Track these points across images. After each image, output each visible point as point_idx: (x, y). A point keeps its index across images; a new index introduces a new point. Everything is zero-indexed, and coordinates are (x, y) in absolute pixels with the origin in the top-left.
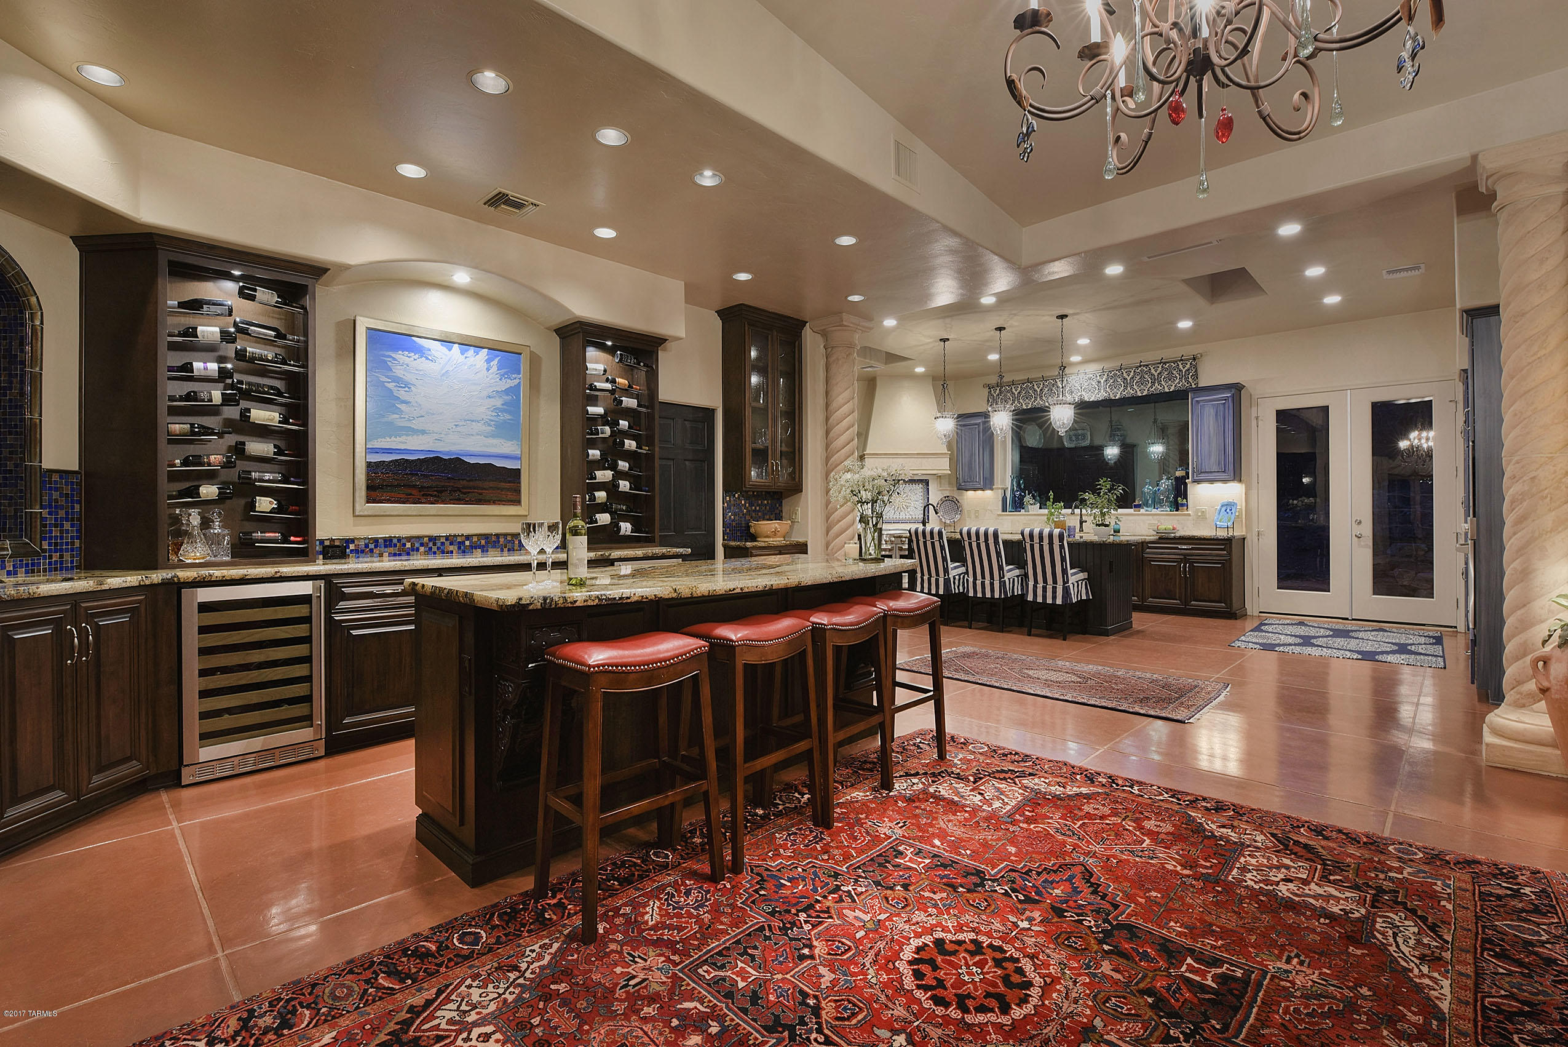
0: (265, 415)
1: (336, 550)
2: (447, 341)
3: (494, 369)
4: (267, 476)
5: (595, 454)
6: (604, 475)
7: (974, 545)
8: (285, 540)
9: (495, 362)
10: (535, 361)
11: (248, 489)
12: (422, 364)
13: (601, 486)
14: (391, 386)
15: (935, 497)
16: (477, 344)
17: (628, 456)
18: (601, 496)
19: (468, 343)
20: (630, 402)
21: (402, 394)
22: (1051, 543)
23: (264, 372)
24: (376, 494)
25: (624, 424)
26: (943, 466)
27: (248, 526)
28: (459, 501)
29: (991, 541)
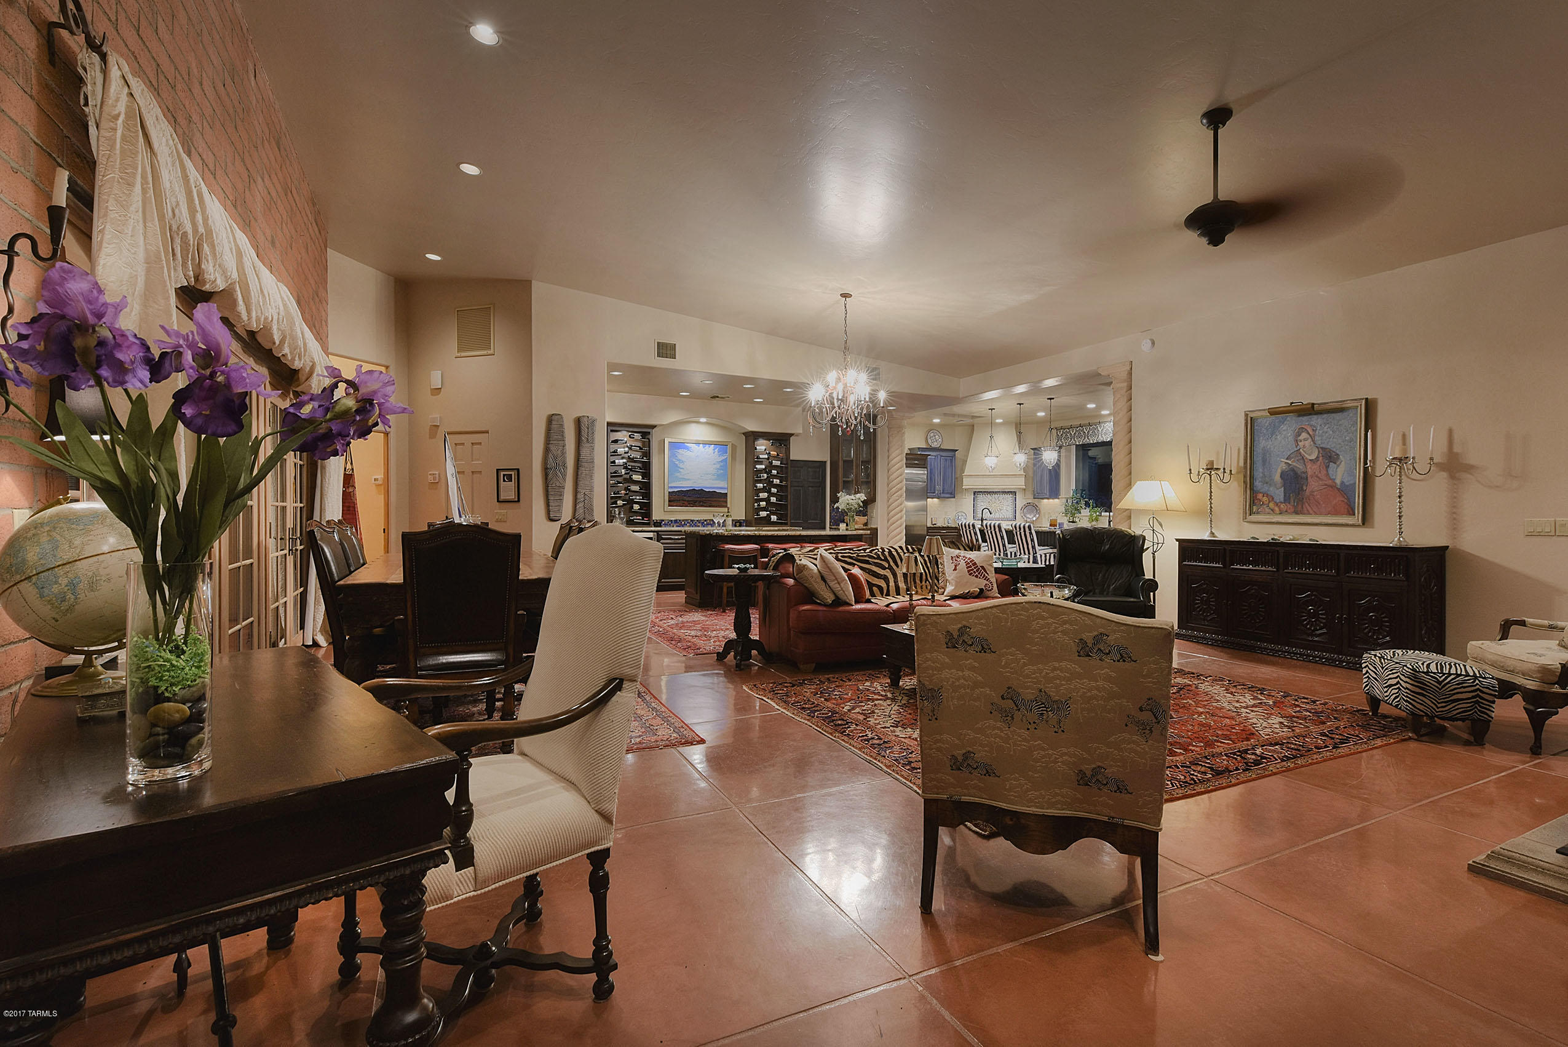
0: (637, 477)
1: (658, 524)
2: (698, 443)
3: (716, 453)
4: (638, 498)
5: (760, 486)
6: (763, 495)
7: (993, 532)
8: (643, 519)
9: (716, 450)
10: (734, 447)
11: (632, 502)
12: (688, 453)
13: (762, 500)
14: (677, 463)
15: (1020, 502)
16: (710, 443)
17: (776, 486)
18: (763, 504)
19: (705, 443)
20: (776, 463)
21: (681, 465)
22: (1025, 531)
23: (635, 462)
24: (672, 503)
25: (774, 472)
26: (1020, 482)
27: (631, 514)
28: (702, 506)
29: (997, 530)
